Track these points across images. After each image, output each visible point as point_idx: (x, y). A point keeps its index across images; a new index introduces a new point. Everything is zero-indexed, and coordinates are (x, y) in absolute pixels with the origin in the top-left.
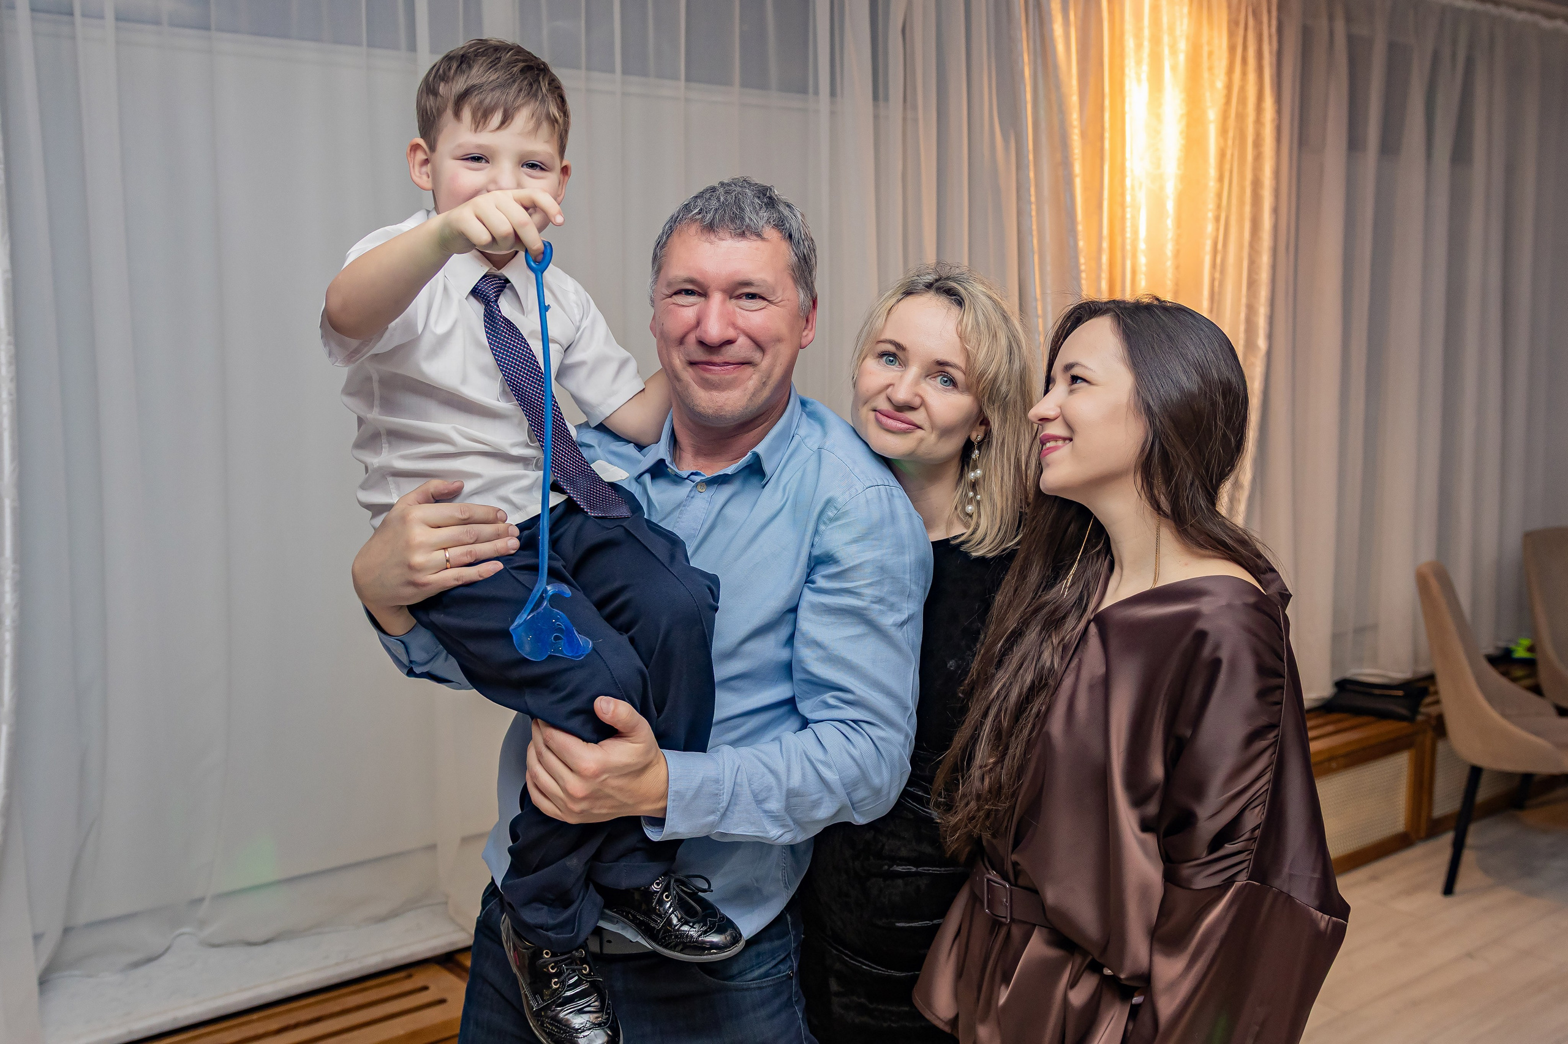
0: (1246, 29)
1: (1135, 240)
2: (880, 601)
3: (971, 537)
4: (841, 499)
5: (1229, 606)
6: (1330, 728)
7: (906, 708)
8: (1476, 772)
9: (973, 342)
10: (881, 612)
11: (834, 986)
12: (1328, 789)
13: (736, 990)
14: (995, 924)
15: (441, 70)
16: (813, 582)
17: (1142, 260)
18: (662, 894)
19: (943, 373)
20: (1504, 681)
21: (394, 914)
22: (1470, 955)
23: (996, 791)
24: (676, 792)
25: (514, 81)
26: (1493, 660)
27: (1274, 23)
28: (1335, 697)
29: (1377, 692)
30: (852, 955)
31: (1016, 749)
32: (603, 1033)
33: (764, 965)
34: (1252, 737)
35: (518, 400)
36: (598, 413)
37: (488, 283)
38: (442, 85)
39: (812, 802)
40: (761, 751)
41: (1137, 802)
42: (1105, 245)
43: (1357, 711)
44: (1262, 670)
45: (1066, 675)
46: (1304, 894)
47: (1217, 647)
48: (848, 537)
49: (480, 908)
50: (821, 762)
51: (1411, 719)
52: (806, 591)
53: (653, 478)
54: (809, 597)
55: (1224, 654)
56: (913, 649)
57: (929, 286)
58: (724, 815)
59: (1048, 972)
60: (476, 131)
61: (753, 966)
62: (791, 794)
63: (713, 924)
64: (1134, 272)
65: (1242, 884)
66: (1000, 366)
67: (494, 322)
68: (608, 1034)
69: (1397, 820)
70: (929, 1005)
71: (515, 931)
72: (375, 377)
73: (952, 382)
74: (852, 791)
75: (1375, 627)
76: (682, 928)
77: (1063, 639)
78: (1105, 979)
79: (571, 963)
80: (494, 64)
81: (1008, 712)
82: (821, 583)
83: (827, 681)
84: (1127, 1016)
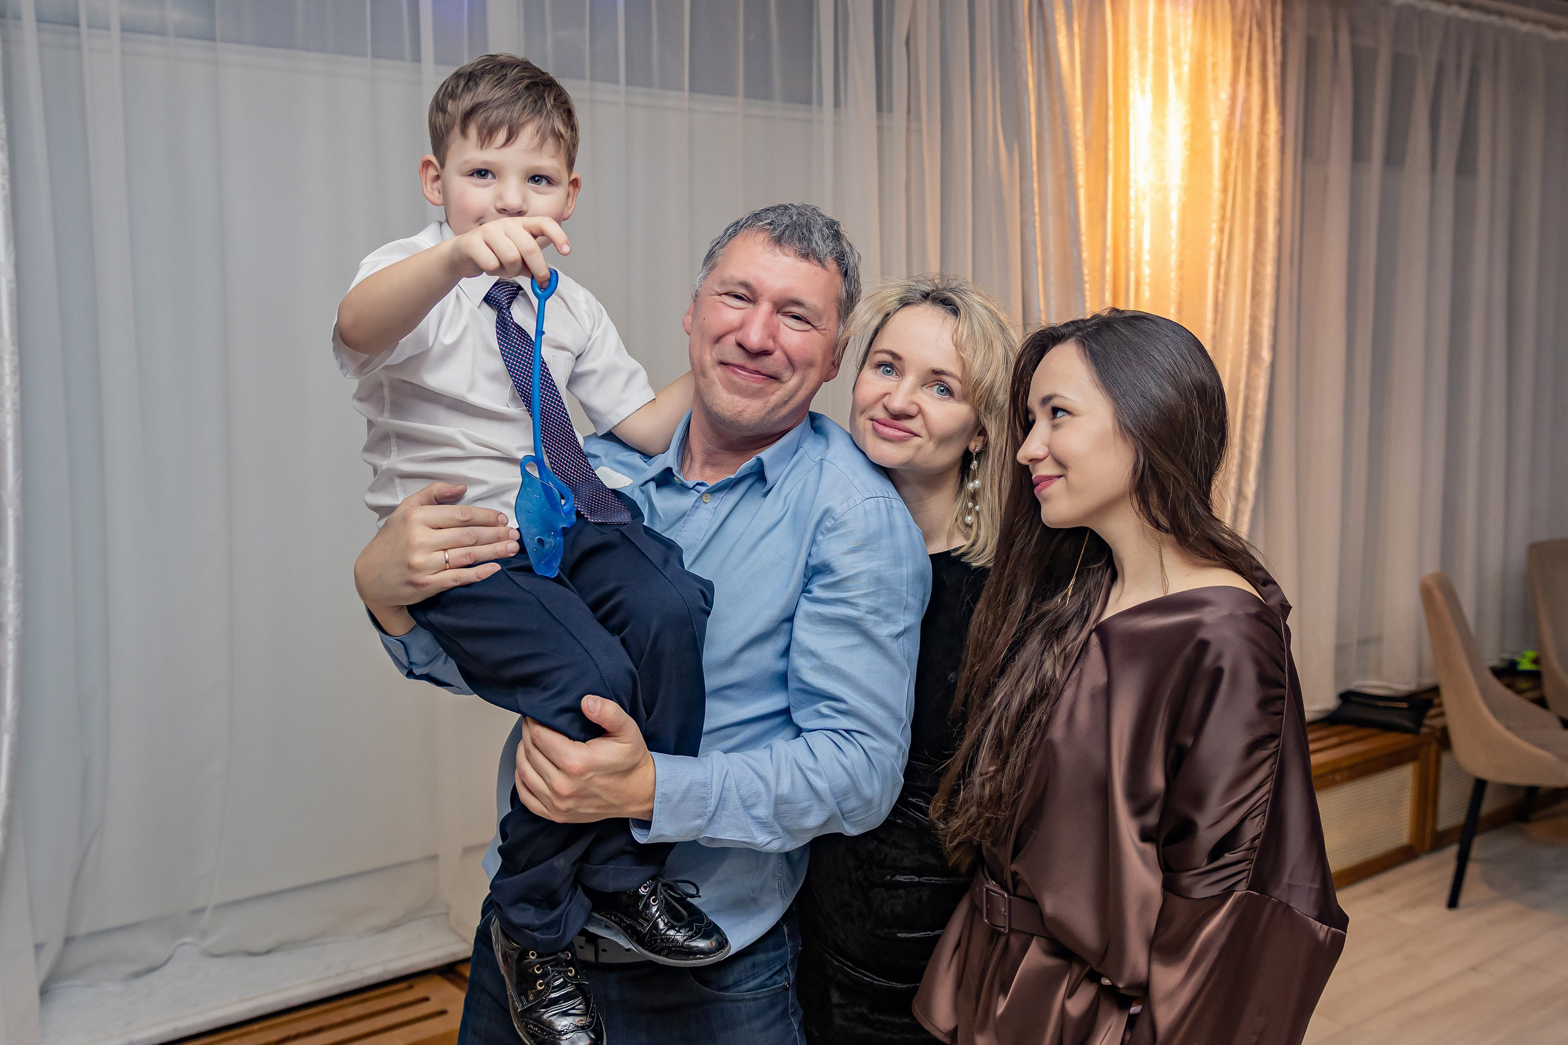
0: (1250, 40)
1: (1139, 251)
2: (876, 611)
3: (971, 549)
4: (839, 509)
5: (1232, 616)
6: (1334, 740)
7: (900, 720)
8: (1480, 785)
9: (969, 350)
10: (876, 623)
11: (835, 998)
12: (1329, 803)
13: (731, 1001)
14: (994, 934)
15: (450, 89)
16: (810, 592)
17: (1146, 271)
18: (649, 898)
19: (939, 383)
20: (1508, 694)
21: (396, 924)
22: (1474, 969)
23: (997, 799)
24: (663, 794)
25: (519, 99)
26: (1497, 672)
27: (1278, 34)
28: (1339, 709)
29: (1381, 704)
30: (851, 965)
31: (1017, 758)
32: (586, 1036)
33: (759, 976)
34: (1252, 748)
35: (526, 406)
36: (606, 421)
37: (500, 290)
38: (450, 102)
39: (802, 809)
40: (749, 757)
41: (1139, 811)
42: (1109, 256)
43: (1361, 723)
44: (1263, 679)
45: (1066, 685)
46: (1303, 905)
47: (1219, 657)
48: (846, 548)
49: (480, 918)
50: (811, 770)
51: (1416, 732)
52: (803, 601)
53: (658, 486)
54: (805, 606)
55: (1226, 664)
56: (909, 660)
57: (926, 296)
58: (711, 819)
59: (1046, 983)
60: (481, 148)
61: (748, 977)
62: (780, 801)
63: (699, 929)
64: (1138, 283)
65: (1242, 894)
66: (996, 375)
67: (506, 329)
68: (591, 1038)
69: (1402, 834)
70: (928, 1015)
71: (503, 932)
72: (385, 382)
73: (948, 391)
74: (843, 800)
75: (1379, 639)
76: (668, 933)
77: (1065, 649)
78: (1102, 988)
79: (556, 965)
80: (499, 82)
81: (1010, 720)
82: (818, 592)
83: (820, 690)
84: (1124, 1025)
